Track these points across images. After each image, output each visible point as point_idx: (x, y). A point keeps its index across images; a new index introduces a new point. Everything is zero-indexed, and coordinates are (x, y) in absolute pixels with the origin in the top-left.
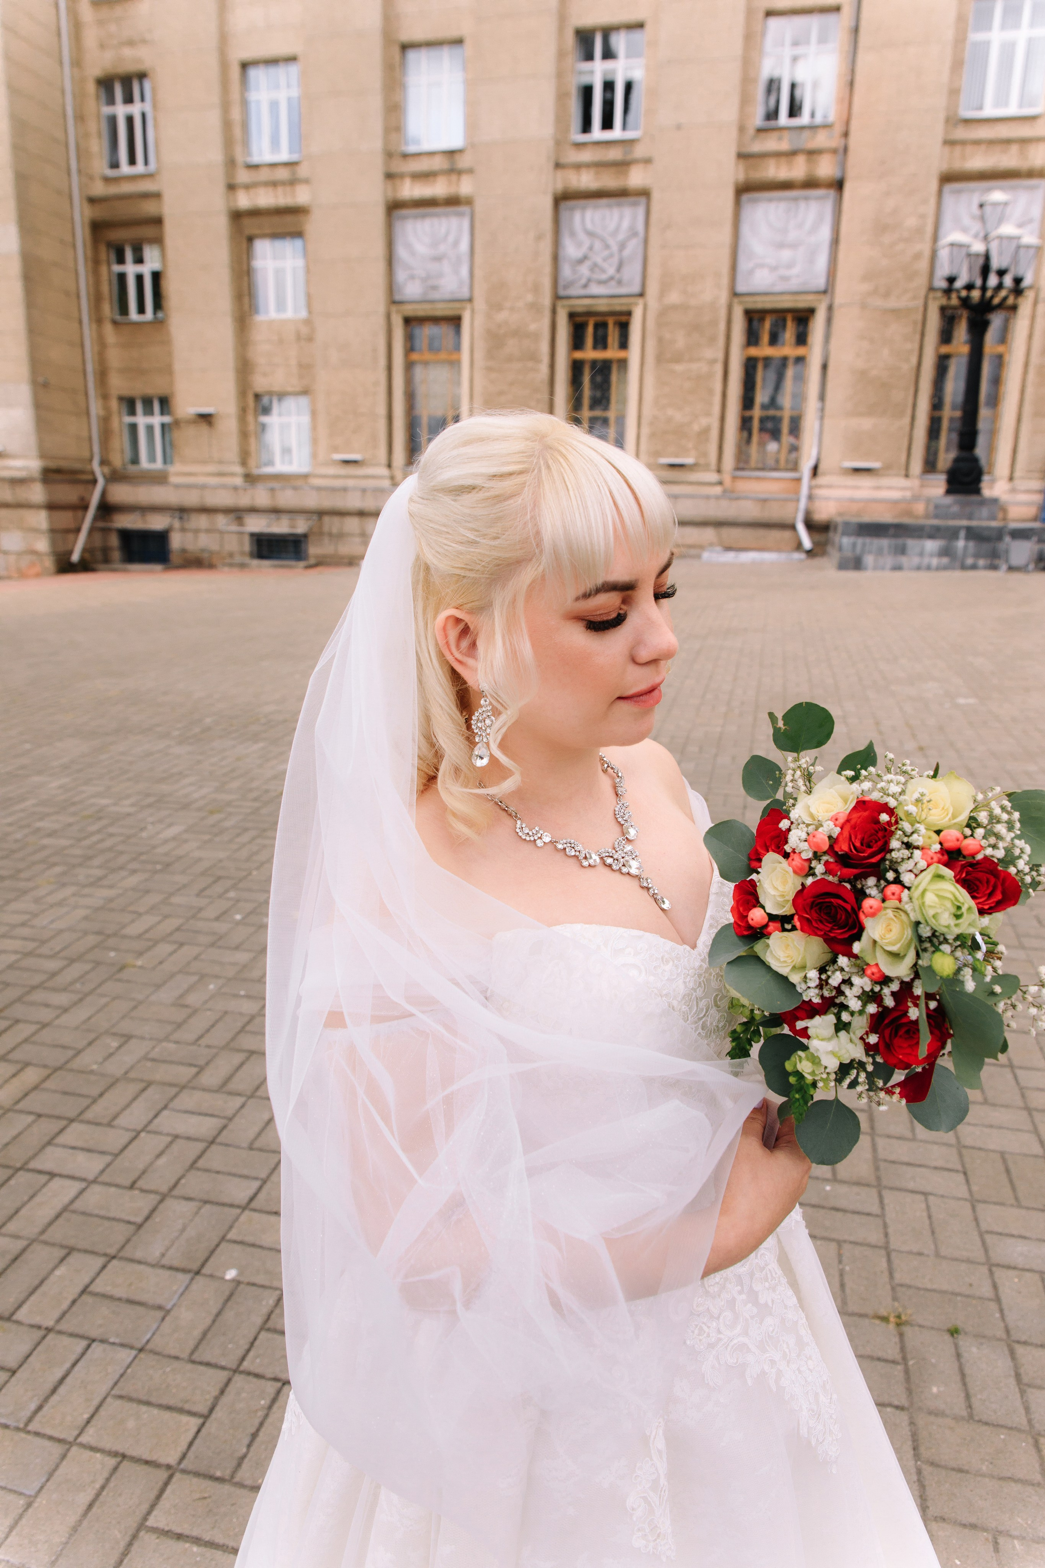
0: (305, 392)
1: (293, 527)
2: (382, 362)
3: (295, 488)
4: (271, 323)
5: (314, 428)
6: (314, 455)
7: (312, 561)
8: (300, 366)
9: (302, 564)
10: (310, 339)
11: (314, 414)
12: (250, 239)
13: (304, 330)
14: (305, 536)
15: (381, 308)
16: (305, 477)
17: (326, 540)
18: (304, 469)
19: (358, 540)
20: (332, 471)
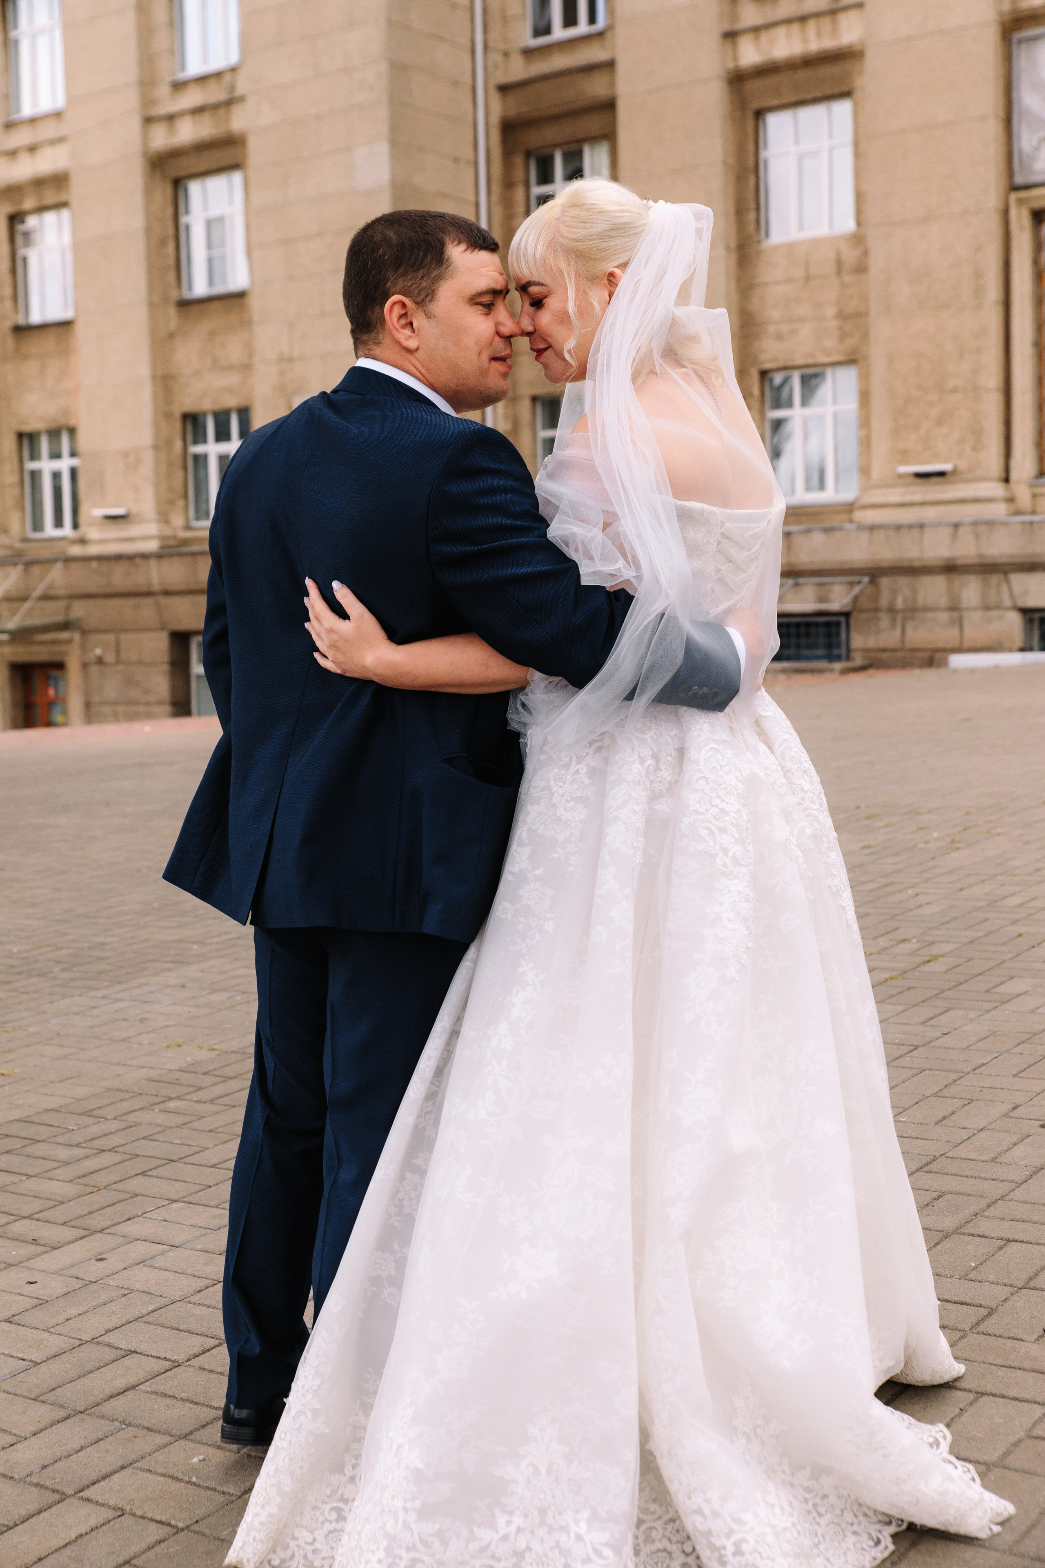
0: (851, 361)
1: (822, 599)
2: (994, 293)
3: (827, 530)
4: (791, 247)
5: (865, 422)
6: (865, 471)
7: (858, 661)
8: (841, 315)
9: (838, 666)
10: (861, 269)
11: (865, 397)
12: (759, 114)
13: (850, 255)
14: (847, 615)
15: (992, 200)
16: (849, 508)
17: (884, 621)
18: (848, 494)
19: (944, 616)
20: (895, 496)
